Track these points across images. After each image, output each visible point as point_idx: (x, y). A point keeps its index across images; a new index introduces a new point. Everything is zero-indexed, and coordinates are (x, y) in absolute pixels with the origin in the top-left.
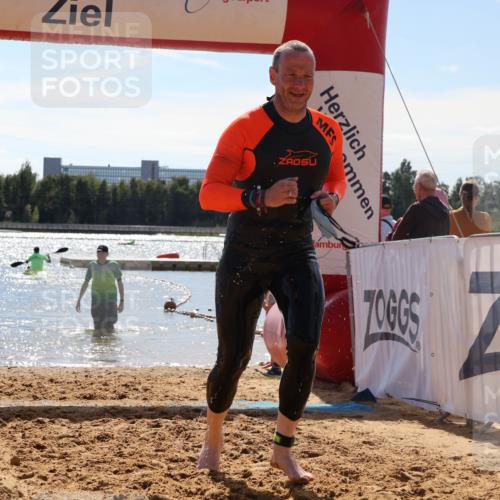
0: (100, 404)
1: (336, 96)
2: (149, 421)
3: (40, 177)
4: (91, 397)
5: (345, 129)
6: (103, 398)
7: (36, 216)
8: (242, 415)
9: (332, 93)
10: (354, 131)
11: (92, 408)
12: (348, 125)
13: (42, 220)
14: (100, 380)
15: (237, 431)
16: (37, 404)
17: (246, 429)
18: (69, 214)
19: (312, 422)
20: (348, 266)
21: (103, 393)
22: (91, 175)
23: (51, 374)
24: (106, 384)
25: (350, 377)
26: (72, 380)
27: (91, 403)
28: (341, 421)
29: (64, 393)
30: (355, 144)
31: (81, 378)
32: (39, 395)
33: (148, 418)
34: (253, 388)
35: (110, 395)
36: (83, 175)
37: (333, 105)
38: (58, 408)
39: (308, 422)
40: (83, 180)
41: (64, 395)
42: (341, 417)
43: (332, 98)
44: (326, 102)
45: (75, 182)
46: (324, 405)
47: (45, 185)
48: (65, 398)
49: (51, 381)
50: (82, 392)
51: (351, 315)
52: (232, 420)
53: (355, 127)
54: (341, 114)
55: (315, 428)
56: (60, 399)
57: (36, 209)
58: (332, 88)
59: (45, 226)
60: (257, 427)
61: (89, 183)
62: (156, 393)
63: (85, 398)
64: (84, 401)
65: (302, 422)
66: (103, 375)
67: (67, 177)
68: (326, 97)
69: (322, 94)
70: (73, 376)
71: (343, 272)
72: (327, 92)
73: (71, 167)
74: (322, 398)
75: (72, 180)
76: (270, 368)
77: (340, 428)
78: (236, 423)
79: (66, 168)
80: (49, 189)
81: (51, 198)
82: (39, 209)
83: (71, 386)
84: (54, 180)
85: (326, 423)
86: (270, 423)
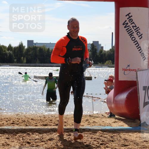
0: (49, 127)
1: (132, 16)
2: (67, 133)
3: (26, 47)
4: (46, 125)
5: (135, 28)
6: (50, 125)
7: (25, 61)
8: (100, 131)
9: (130, 15)
10: (138, 29)
11: (46, 129)
12: (136, 27)
13: (27, 63)
14: (49, 119)
15: (98, 137)
16: (27, 128)
17: (101, 136)
18: (37, 60)
19: (125, 134)
20: (137, 78)
21: (50, 124)
22: (44, 46)
23: (32, 117)
24: (51, 121)
25: (138, 118)
26: (39, 119)
27: (46, 127)
28: (135, 133)
29: (36, 124)
30: (138, 34)
31: (42, 118)
32: (28, 125)
33: (66, 132)
34: (104, 122)
35: (53, 124)
36: (41, 46)
37: (130, 20)
38: (34, 129)
39: (123, 134)
40: (41, 48)
41: (37, 124)
42: (136, 132)
43: (130, 17)
44: (128, 19)
45: (38, 49)
46: (129, 128)
47: (28, 50)
48: (37, 125)
49: (32, 119)
50: (43, 123)
51: (138, 95)
52: (96, 133)
53: (138, 27)
54: (133, 23)
55: (126, 136)
56: (35, 126)
57: (25, 58)
58: (130, 13)
59: (28, 65)
60: (105, 136)
61: (44, 49)
62: (69, 124)
63: (44, 125)
64: (43, 126)
65: (122, 134)
66: (50, 117)
67: (35, 47)
68: (128, 17)
69: (126, 16)
70: (40, 117)
71: (135, 80)
72: (128, 15)
73: (37, 43)
74: (128, 125)
75: (38, 48)
76: (109, 114)
77: (135, 136)
78: (98, 134)
79: (35, 44)
80: (29, 51)
81: (30, 55)
82: (26, 58)
83: (39, 121)
84: (31, 48)
85: (130, 134)
86: (110, 134)
